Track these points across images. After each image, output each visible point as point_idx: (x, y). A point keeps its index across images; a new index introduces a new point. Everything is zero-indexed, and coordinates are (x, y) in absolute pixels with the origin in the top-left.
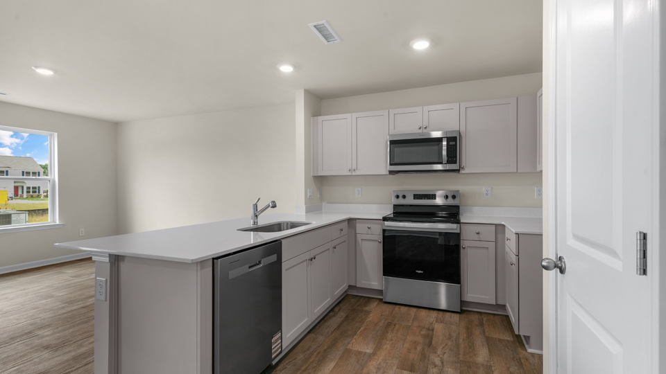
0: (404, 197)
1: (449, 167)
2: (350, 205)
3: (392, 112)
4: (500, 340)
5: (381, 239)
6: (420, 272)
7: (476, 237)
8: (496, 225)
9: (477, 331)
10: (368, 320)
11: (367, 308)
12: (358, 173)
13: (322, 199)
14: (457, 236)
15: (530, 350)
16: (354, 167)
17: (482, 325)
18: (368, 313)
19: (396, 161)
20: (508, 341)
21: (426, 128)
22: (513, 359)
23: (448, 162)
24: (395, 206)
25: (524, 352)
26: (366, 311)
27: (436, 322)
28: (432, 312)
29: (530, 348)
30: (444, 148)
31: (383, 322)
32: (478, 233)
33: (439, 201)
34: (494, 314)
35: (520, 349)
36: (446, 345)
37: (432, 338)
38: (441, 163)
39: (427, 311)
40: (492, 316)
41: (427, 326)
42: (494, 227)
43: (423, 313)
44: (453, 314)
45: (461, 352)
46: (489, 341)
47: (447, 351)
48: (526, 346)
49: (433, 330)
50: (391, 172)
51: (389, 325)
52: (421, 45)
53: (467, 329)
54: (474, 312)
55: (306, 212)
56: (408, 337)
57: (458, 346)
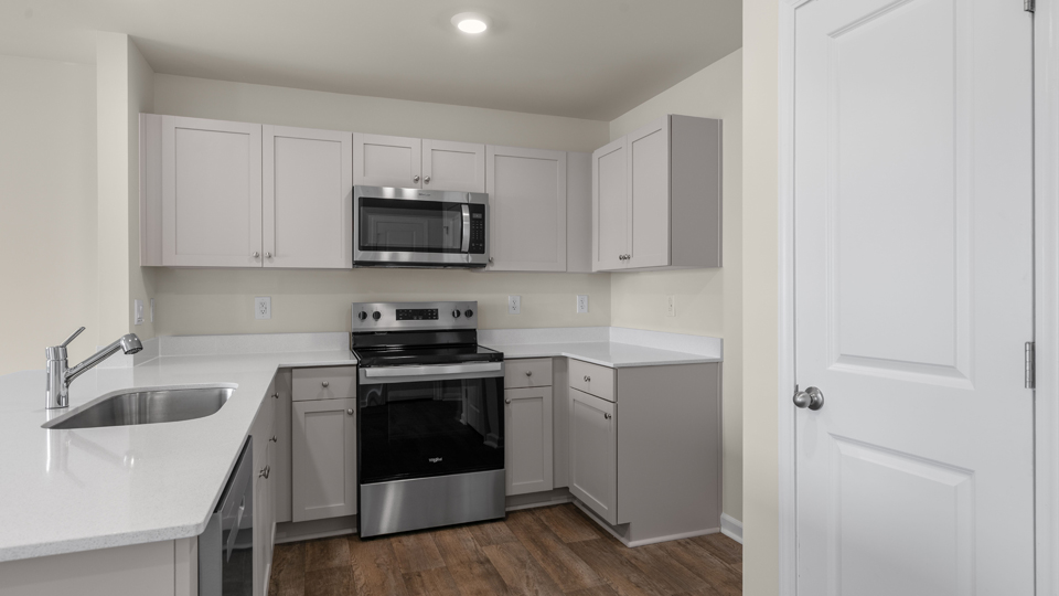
0: (377, 316)
1: (470, 258)
2: (241, 337)
3: (360, 138)
4: (586, 543)
5: (352, 406)
6: (435, 460)
7: (525, 382)
8: (554, 358)
9: (549, 541)
10: (359, 585)
11: (336, 562)
12: (277, 263)
13: (157, 326)
14: (499, 383)
15: (632, 544)
16: (269, 249)
17: (546, 528)
18: (347, 571)
19: (372, 242)
20: (596, 540)
21: (427, 181)
22: (621, 562)
23: (472, 250)
24: (356, 335)
25: (623, 549)
26: (339, 568)
27: (481, 546)
28: (459, 530)
29: (630, 540)
30: (467, 224)
31: (391, 577)
32: (529, 375)
33: (444, 322)
34: (548, 507)
35: (618, 548)
36: (527, 577)
37: (498, 576)
38: (459, 251)
39: (451, 532)
40: (548, 510)
41: (475, 558)
42: (550, 362)
43: (447, 537)
44: (496, 525)
45: (556, 580)
46: (574, 548)
47: (537, 587)
48: (622, 540)
49: (488, 561)
50: (358, 264)
51: (408, 579)
52: (472, 26)
53: (533, 541)
54: (519, 511)
55: (135, 364)
56: (461, 588)
57: (543, 572)
